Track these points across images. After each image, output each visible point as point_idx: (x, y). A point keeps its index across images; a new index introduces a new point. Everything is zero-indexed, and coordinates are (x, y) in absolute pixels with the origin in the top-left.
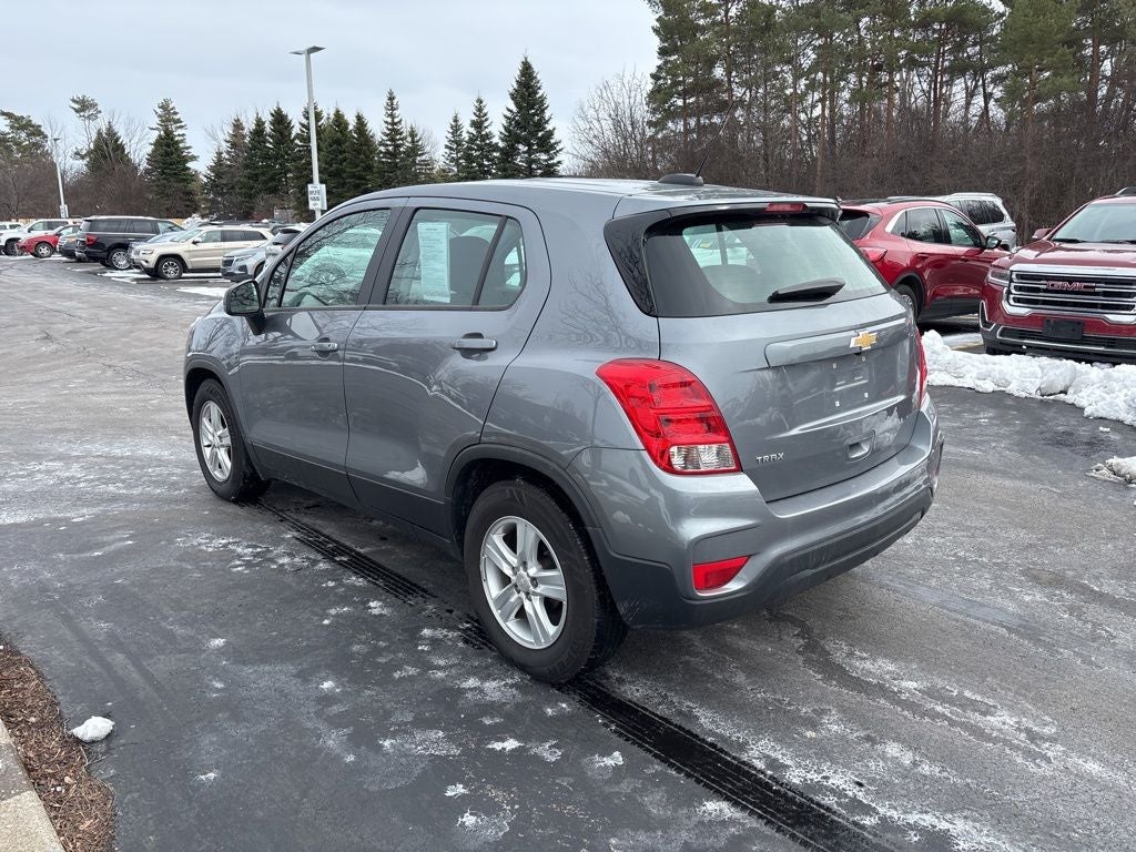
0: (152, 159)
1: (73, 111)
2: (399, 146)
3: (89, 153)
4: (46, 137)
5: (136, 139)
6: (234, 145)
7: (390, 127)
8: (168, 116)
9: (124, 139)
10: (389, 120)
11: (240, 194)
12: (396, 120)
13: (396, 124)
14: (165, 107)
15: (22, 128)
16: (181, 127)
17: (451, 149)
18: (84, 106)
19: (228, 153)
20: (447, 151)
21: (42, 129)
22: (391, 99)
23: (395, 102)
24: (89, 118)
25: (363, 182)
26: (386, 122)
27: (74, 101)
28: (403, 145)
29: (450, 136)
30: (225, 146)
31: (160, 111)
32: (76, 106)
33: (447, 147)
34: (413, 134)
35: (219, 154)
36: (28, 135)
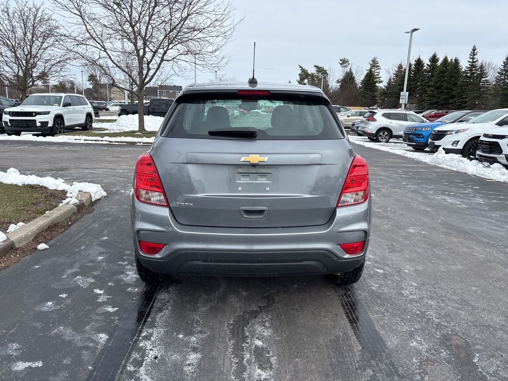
0: (363, 82)
1: (339, 64)
2: (474, 73)
3: (342, 80)
4: (328, 74)
5: (358, 75)
6: (397, 76)
7: (471, 64)
8: (374, 64)
9: (354, 75)
10: (471, 60)
11: (394, 97)
12: (475, 60)
13: (474, 62)
14: (374, 61)
15: (320, 71)
16: (379, 69)
17: (501, 74)
18: (344, 62)
19: (394, 79)
20: (499, 75)
21: (327, 72)
22: (474, 50)
23: (476, 52)
24: (345, 67)
25: (452, 91)
26: (469, 62)
27: (340, 60)
28: (476, 72)
29: (502, 67)
30: (393, 76)
31: (371, 63)
32: (341, 62)
33: (499, 73)
34: (482, 67)
35: (390, 79)
36: (322, 74)
